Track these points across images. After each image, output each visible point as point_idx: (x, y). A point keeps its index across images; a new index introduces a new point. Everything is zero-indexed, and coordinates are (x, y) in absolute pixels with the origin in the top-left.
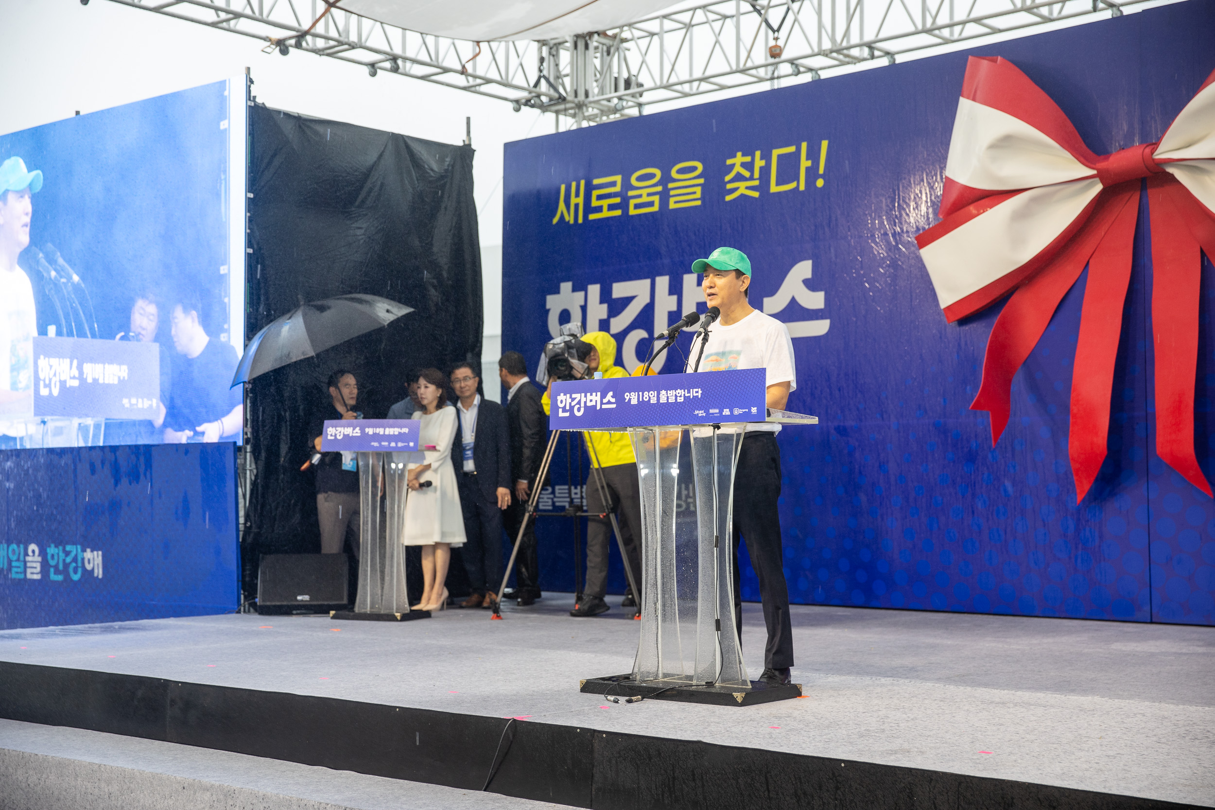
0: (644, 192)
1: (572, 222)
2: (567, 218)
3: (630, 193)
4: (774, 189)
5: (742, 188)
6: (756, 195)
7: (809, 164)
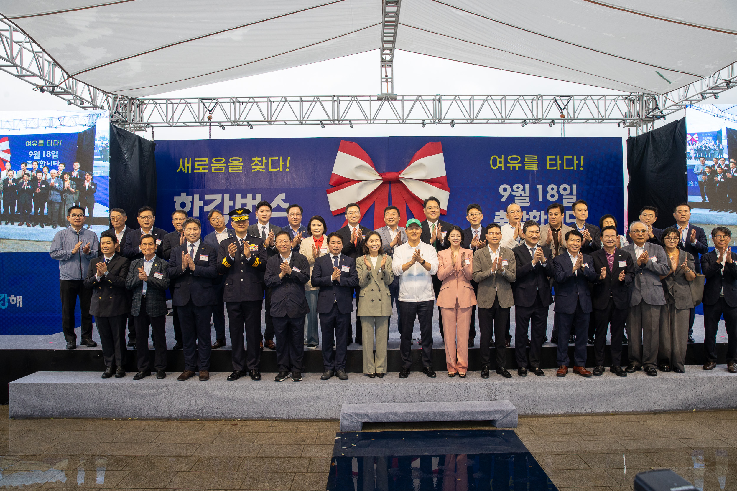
0: (218, 165)
1: (186, 172)
2: (184, 171)
3: (212, 165)
4: (270, 170)
5: (258, 168)
6: (264, 171)
7: (283, 163)
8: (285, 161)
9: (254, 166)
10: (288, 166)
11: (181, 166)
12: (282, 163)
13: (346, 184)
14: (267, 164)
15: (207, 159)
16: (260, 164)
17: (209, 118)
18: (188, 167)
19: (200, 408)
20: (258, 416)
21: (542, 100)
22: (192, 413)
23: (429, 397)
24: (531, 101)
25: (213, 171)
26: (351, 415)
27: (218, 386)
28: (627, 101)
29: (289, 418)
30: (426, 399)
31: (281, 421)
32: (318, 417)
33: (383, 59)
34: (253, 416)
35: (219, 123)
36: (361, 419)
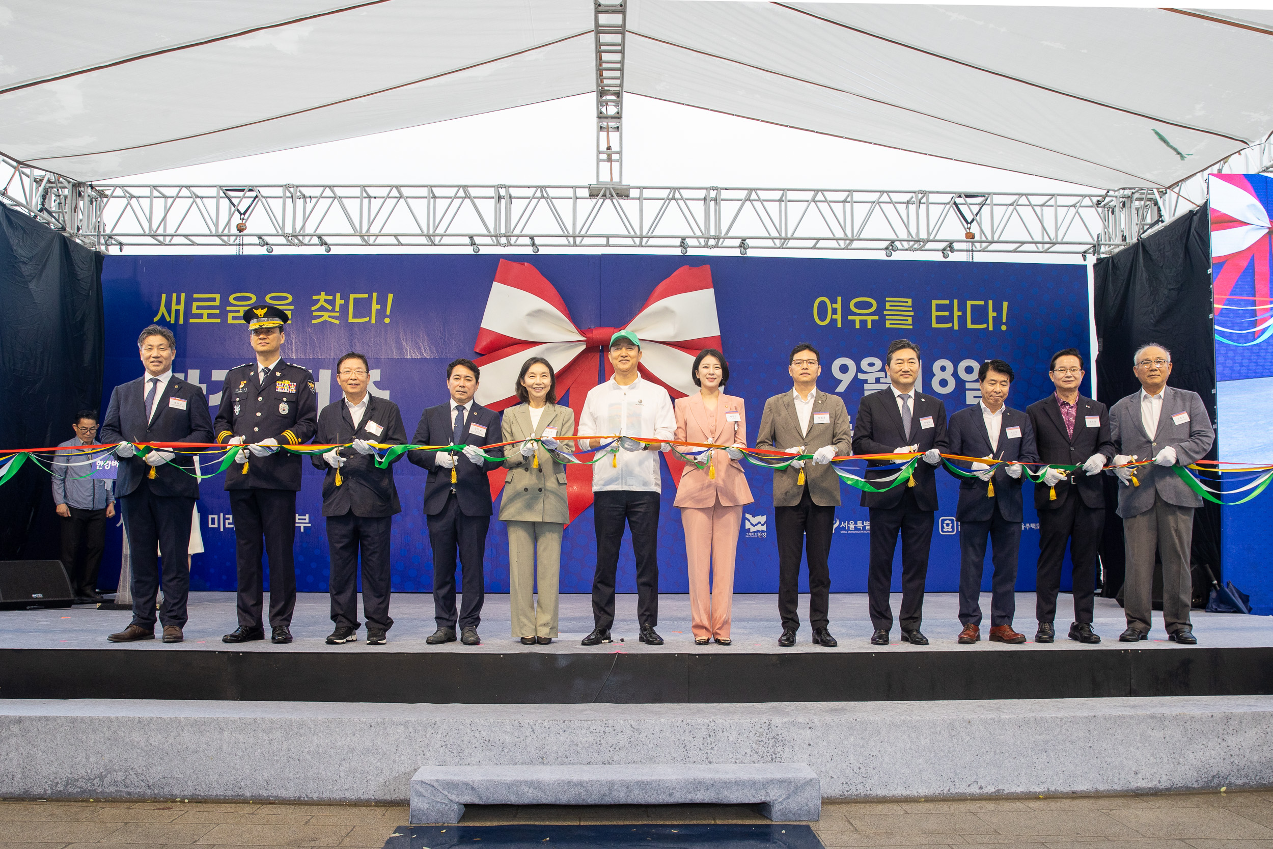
1: (173, 322)
2: (168, 319)
3: (228, 308)
4: (351, 320)
5: (326, 316)
6: (337, 322)
7: (379, 307)
8: (382, 301)
9: (315, 311)
10: (388, 313)
11: (163, 309)
12: (375, 307)
13: (509, 349)
14: (344, 308)
15: (218, 296)
16: (330, 308)
17: (241, 228)
18: (177, 311)
19: (98, 773)
20: (230, 793)
21: (928, 204)
22: (79, 784)
23: (623, 754)
24: (905, 205)
25: (230, 321)
26: (433, 786)
27: (140, 722)
28: (1100, 210)
29: (299, 798)
30: (616, 758)
31: (282, 804)
32: (366, 797)
33: (601, 113)
34: (218, 791)
35: (260, 237)
36: (457, 795)
